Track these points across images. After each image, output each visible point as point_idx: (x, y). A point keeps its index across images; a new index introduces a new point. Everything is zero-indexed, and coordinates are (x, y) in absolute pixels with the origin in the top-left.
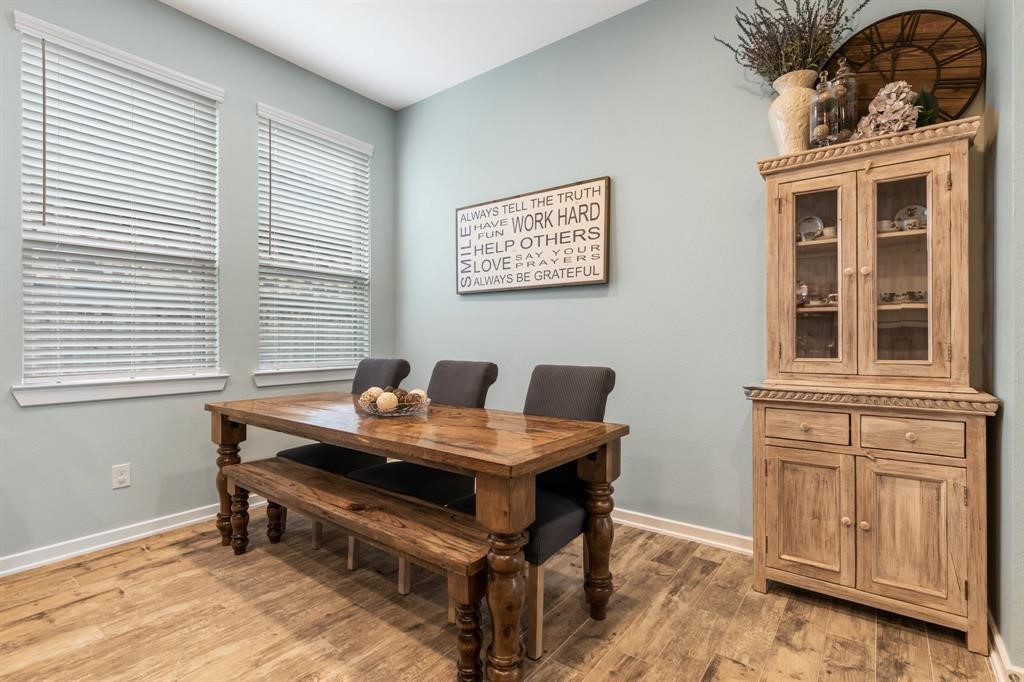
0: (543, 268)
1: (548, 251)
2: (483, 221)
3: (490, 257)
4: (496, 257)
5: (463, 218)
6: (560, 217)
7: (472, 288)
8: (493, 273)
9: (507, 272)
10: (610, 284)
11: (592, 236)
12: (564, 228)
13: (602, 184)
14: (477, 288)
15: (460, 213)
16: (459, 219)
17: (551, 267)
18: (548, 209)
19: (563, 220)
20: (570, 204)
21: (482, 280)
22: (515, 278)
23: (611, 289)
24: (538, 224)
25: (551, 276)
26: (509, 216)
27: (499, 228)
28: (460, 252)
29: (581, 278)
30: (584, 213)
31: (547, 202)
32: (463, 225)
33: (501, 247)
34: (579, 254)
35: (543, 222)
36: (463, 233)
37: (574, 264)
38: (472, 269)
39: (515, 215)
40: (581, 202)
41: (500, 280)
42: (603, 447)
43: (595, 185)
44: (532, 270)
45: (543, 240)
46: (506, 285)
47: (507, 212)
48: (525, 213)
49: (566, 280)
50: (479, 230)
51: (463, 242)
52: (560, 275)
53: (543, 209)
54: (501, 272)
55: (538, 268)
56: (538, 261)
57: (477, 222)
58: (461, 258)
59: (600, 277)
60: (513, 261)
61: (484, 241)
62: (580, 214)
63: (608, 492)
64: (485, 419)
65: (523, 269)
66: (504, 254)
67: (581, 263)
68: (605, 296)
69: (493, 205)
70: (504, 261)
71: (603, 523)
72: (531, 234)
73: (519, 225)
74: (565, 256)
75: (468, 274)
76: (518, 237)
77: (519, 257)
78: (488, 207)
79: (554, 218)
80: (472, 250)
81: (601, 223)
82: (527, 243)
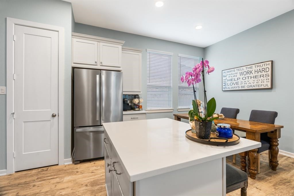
0: (250, 85)
1: (251, 81)
2: (230, 73)
3: (232, 82)
4: (234, 82)
5: (224, 72)
6: (255, 71)
7: (227, 90)
8: (233, 86)
9: (238, 86)
10: (273, 89)
11: (266, 76)
12: (256, 74)
13: (270, 63)
14: (228, 89)
15: (223, 71)
16: (223, 73)
17: (253, 84)
18: (251, 70)
19: (256, 72)
20: (258, 68)
21: (230, 88)
22: (240, 87)
23: (273, 90)
24: (248, 73)
25: (252, 87)
26: (239, 72)
27: (235, 75)
28: (223, 81)
29: (263, 87)
30: (264, 70)
31: (251, 68)
32: (224, 74)
33: (236, 79)
34: (262, 81)
35: (250, 73)
36: (224, 76)
37: (260, 83)
38: (227, 85)
39: (240, 71)
40: (262, 68)
41: (236, 88)
42: (276, 130)
43: (268, 63)
44: (246, 85)
45: (250, 78)
46: (237, 89)
47: (238, 70)
48: (244, 71)
49: (257, 88)
50: (229, 75)
51: (224, 78)
52: (255, 86)
53: (249, 70)
54: (236, 85)
55: (248, 84)
56: (248, 83)
57: (229, 73)
58: (223, 82)
59: (270, 87)
60: (240, 83)
61: (231, 78)
62: (262, 70)
63: (277, 141)
64: (236, 121)
65: (243, 85)
66: (237, 81)
67: (263, 83)
68: (271, 92)
69: (234, 69)
70: (237, 83)
71: (275, 148)
72: (246, 76)
73: (241, 74)
74: (257, 81)
75: (226, 86)
76: (241, 77)
77: (242, 82)
78: (232, 70)
79: (253, 72)
80: (227, 80)
81: (270, 73)
82: (244, 78)
